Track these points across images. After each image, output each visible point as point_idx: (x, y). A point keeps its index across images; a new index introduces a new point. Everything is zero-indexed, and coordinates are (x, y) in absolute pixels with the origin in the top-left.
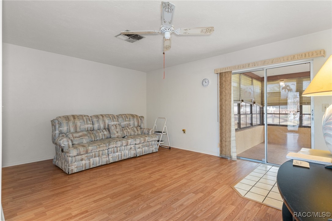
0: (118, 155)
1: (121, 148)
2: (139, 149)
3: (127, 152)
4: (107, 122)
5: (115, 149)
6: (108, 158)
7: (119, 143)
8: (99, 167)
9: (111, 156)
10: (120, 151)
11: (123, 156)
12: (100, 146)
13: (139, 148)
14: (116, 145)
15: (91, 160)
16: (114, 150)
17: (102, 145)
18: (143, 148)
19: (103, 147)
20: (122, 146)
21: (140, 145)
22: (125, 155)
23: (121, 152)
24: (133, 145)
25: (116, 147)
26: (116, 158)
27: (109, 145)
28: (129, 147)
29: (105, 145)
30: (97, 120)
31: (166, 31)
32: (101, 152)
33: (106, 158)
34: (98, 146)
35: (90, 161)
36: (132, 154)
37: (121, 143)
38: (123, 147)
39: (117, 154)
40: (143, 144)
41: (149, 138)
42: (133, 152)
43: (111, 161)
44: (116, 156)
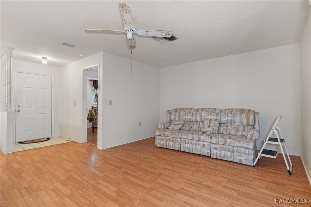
0: (189, 147)
1: (193, 141)
2: (215, 151)
3: (199, 147)
4: (204, 116)
5: (187, 140)
6: (180, 146)
7: (190, 136)
8: (173, 151)
9: (183, 146)
10: (191, 143)
11: (194, 150)
12: (174, 133)
13: (216, 149)
14: (187, 137)
15: (168, 142)
16: (185, 140)
17: (175, 133)
18: (223, 152)
19: (176, 135)
20: (193, 139)
21: (217, 146)
22: (197, 150)
23: (193, 146)
24: (208, 143)
25: (187, 138)
26: (187, 149)
27: (181, 135)
28: (202, 143)
29: (177, 134)
30: (196, 113)
31: (128, 31)
32: (174, 139)
33: (178, 145)
34: (172, 133)
35: (166, 142)
36: (205, 152)
37: (192, 136)
38: (195, 142)
39: (188, 145)
40: (223, 146)
41: (234, 141)
42: (207, 150)
43: (182, 149)
44: (187, 147)
